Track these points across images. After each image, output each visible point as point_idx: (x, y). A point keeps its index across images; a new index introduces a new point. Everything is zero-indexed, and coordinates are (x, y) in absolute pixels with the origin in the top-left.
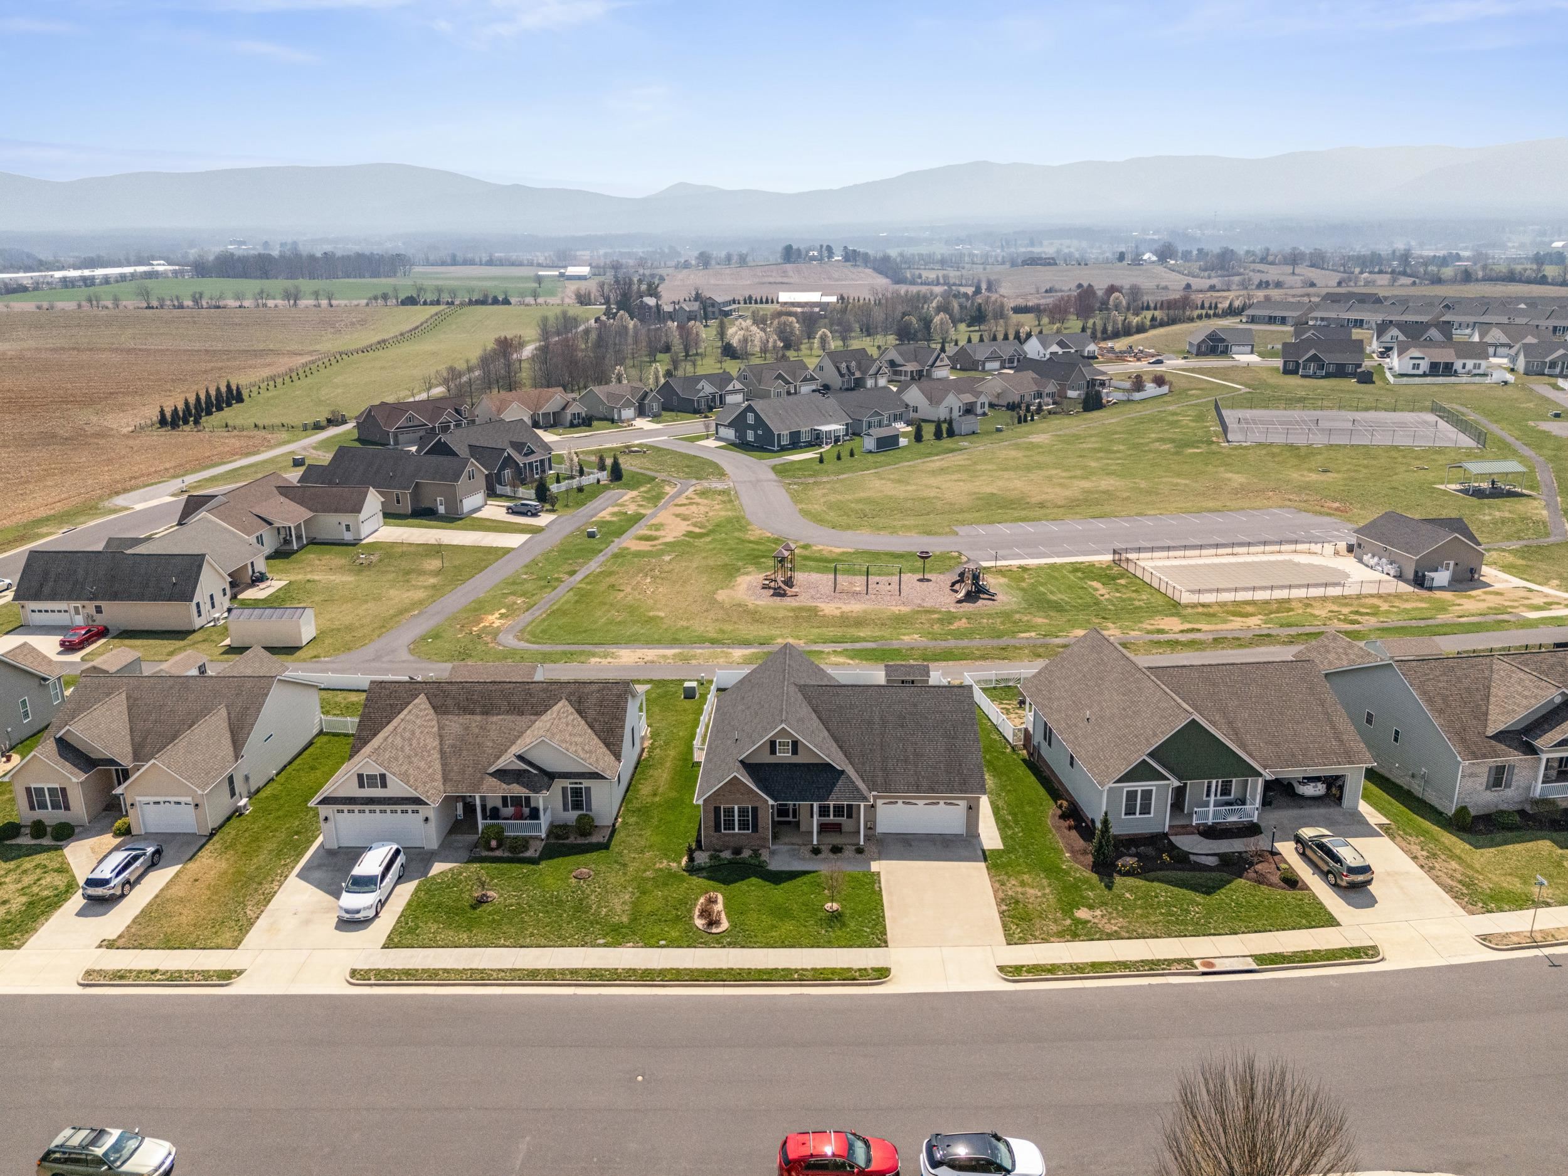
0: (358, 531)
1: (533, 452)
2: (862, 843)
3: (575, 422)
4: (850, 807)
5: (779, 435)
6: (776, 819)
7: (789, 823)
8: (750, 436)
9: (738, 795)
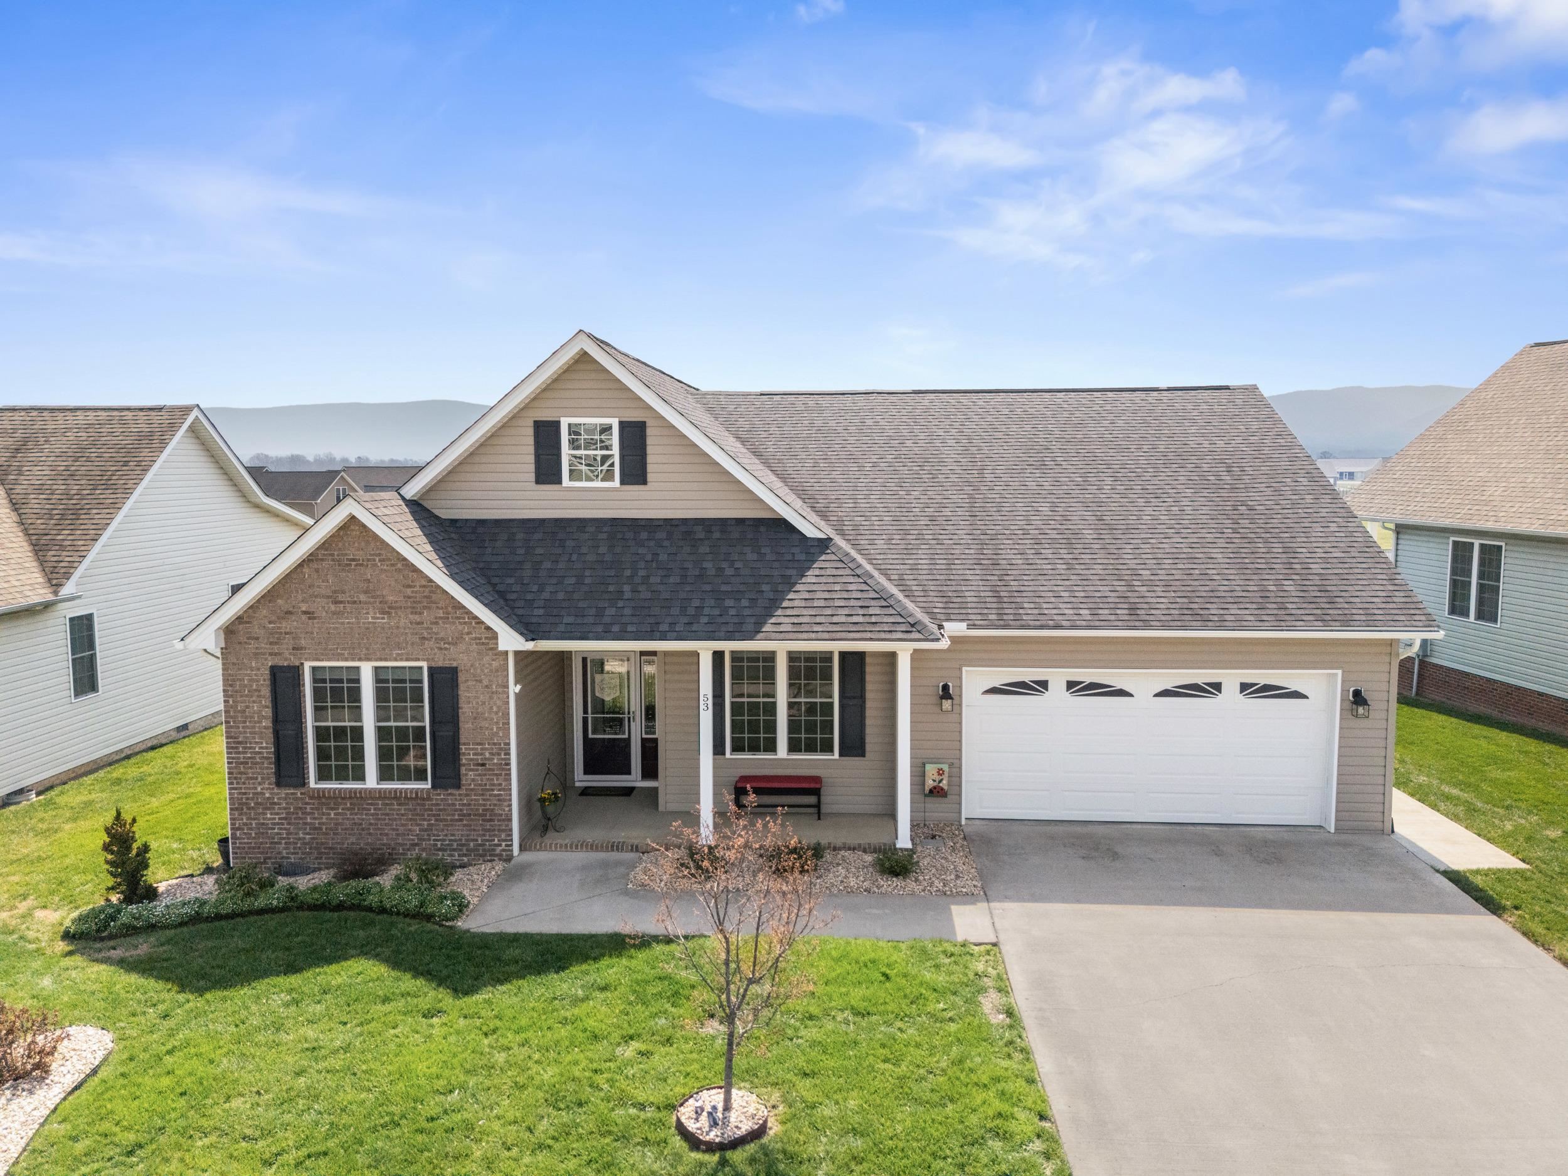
2: (904, 841)
4: (854, 663)
6: (581, 779)
7: (628, 792)
9: (370, 617)
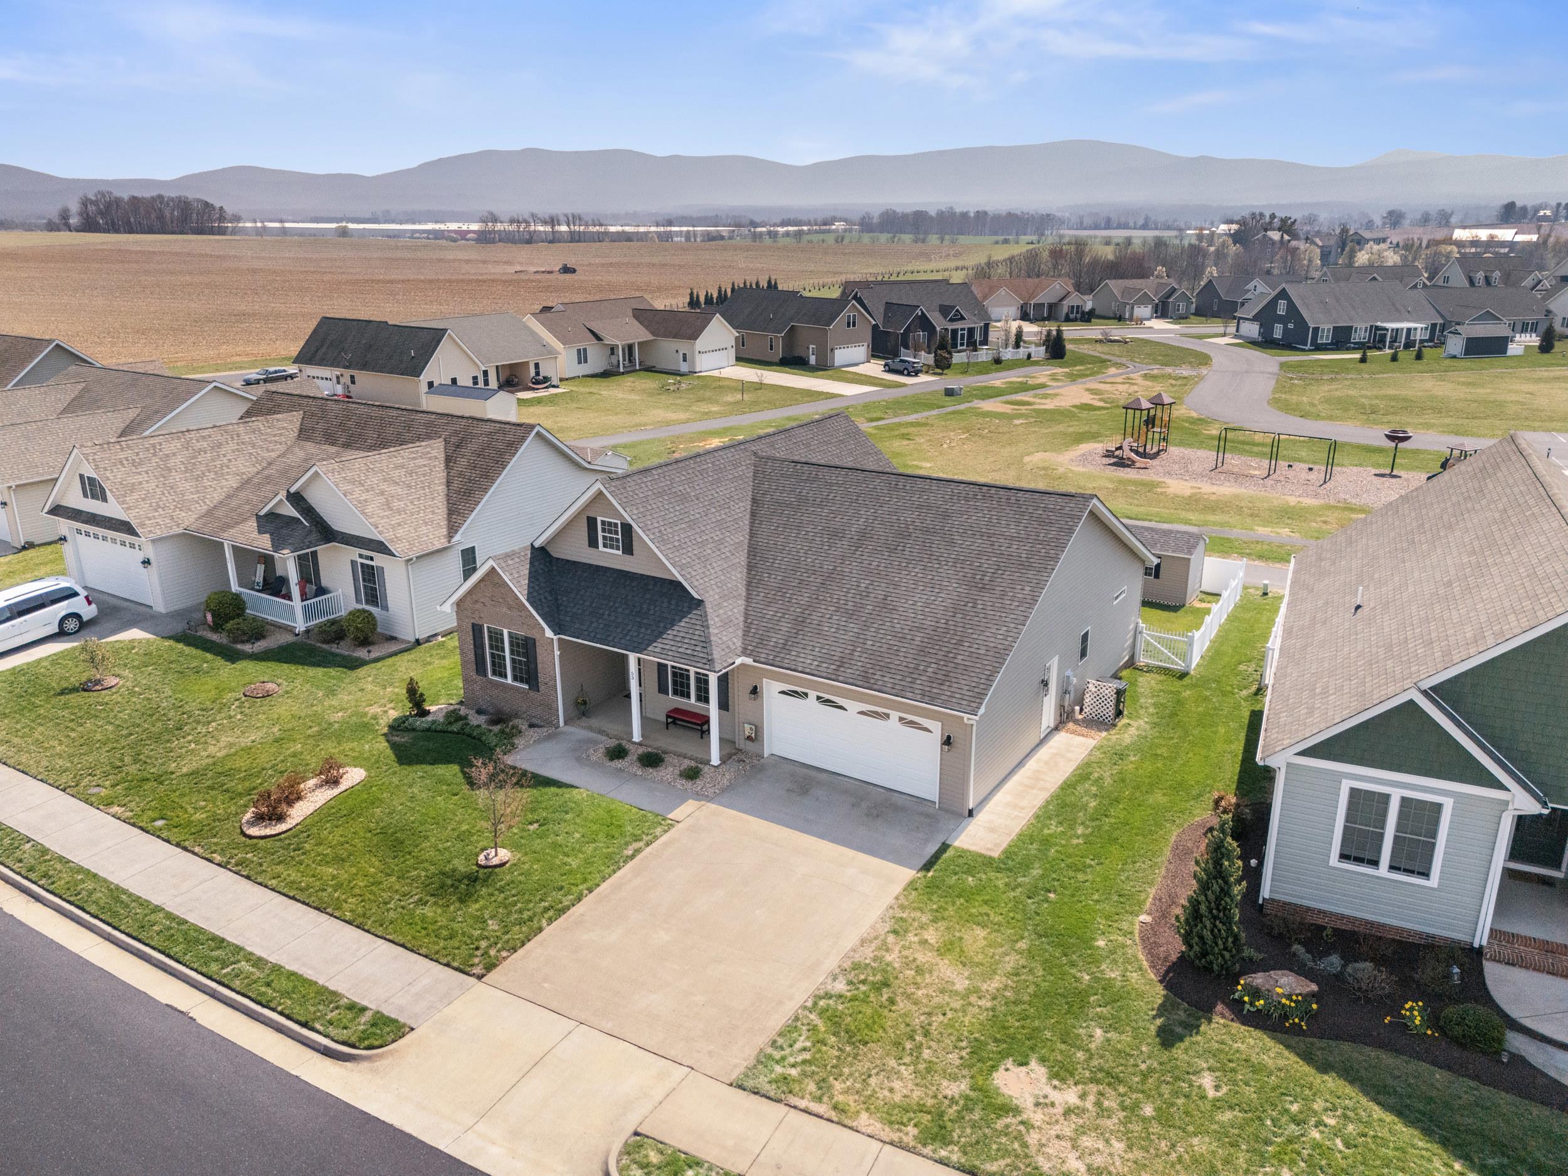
0: (693, 363)
1: (963, 318)
2: (715, 761)
3: (1072, 316)
5: (1316, 330)
8: (1278, 332)
9: (504, 609)
